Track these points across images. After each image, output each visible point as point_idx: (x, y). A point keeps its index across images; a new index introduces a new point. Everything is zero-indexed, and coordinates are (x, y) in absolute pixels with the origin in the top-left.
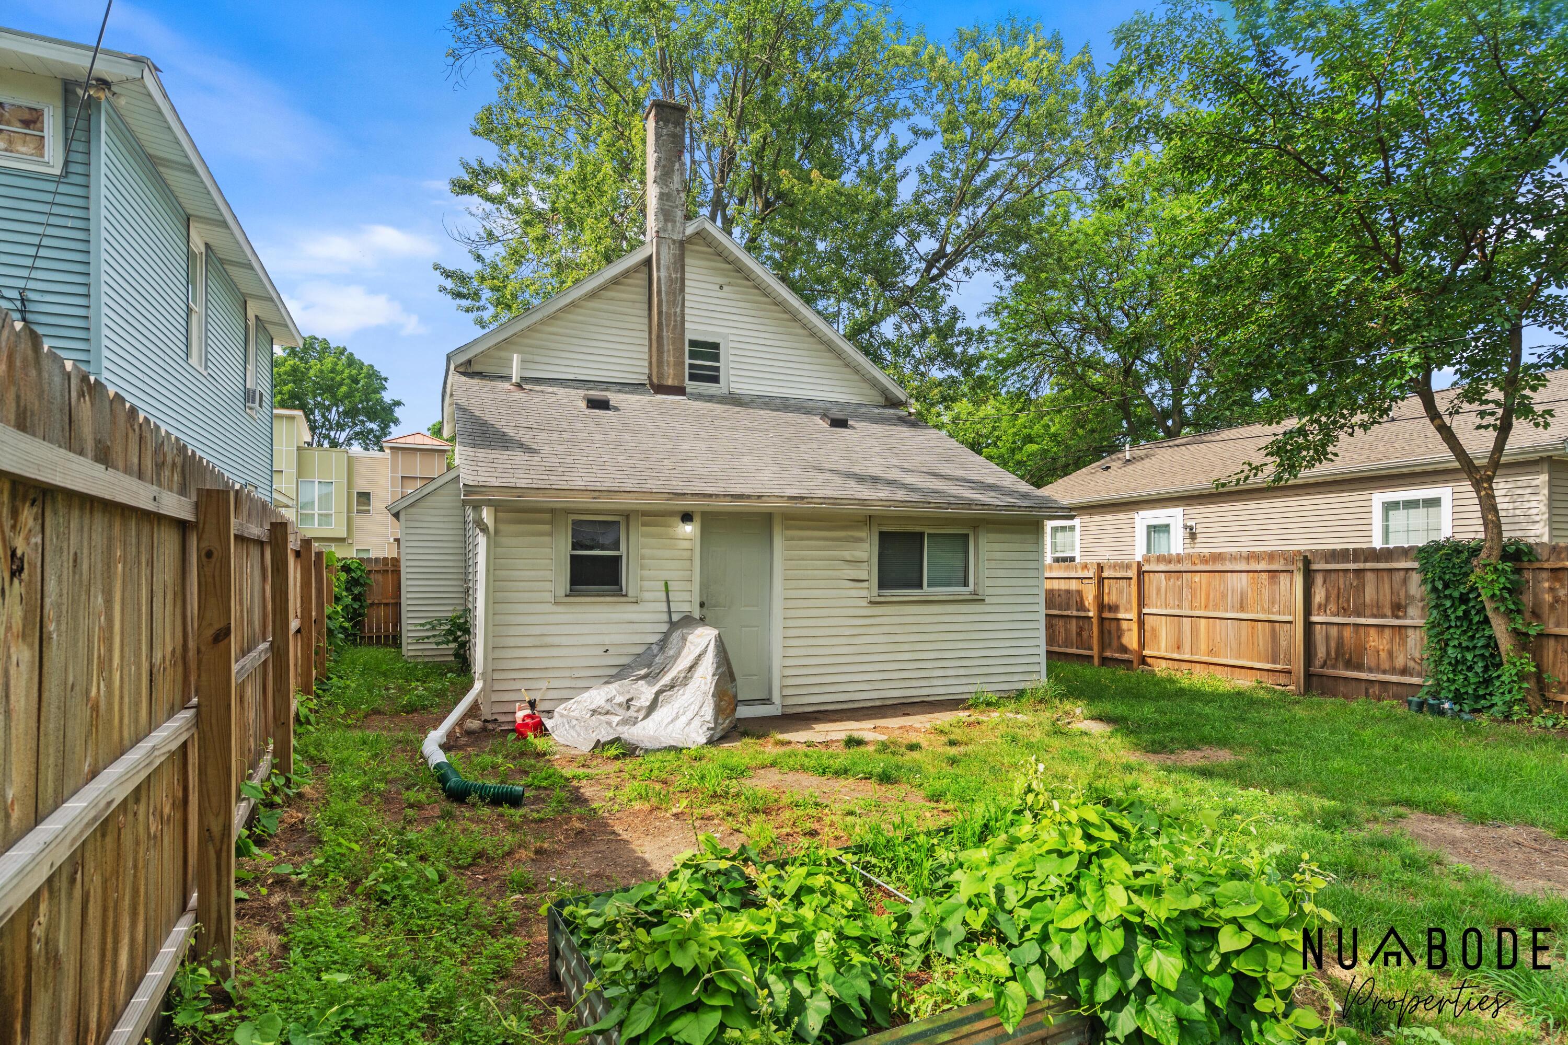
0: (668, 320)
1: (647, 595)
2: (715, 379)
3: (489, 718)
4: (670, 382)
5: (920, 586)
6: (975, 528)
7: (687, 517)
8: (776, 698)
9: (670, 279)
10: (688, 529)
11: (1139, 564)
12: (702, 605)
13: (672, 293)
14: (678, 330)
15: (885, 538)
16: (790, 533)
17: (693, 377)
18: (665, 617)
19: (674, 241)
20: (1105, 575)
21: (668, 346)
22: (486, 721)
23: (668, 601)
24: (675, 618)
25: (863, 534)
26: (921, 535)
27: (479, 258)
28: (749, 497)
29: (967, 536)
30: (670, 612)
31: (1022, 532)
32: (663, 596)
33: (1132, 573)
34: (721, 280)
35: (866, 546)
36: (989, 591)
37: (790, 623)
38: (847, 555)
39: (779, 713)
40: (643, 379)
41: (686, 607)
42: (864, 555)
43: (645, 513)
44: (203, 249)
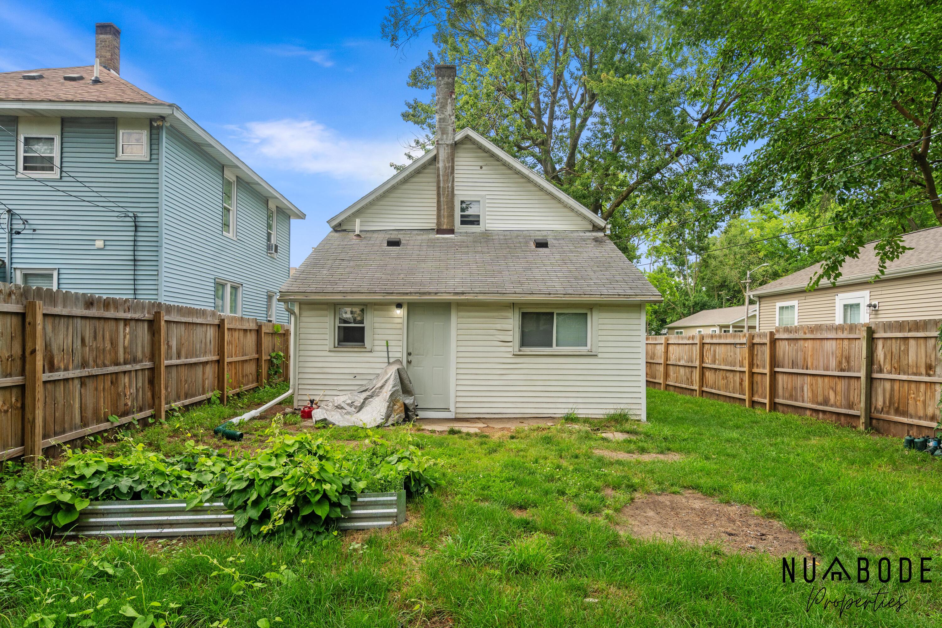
0: (444, 191)
1: (376, 348)
2: (477, 222)
3: (296, 407)
4: (445, 227)
5: (551, 345)
6: (591, 309)
7: (399, 305)
8: (452, 409)
9: (445, 168)
10: (399, 313)
11: (771, 333)
12: (409, 354)
13: (446, 175)
14: (450, 197)
15: (524, 316)
16: (461, 314)
17: (463, 223)
18: (386, 360)
19: (447, 145)
20: (755, 341)
21: (444, 206)
22: (295, 409)
23: (388, 352)
24: (391, 360)
25: (510, 314)
26: (553, 313)
27: (410, 157)
28: (430, 293)
29: (586, 314)
30: (388, 357)
31: (628, 312)
32: (385, 349)
33: (767, 340)
34: (481, 164)
35: (511, 321)
36: (601, 350)
37: (460, 366)
38: (499, 326)
39: (453, 417)
40: (434, 226)
41: (399, 355)
42: (510, 327)
43: (375, 304)
44: (235, 179)
